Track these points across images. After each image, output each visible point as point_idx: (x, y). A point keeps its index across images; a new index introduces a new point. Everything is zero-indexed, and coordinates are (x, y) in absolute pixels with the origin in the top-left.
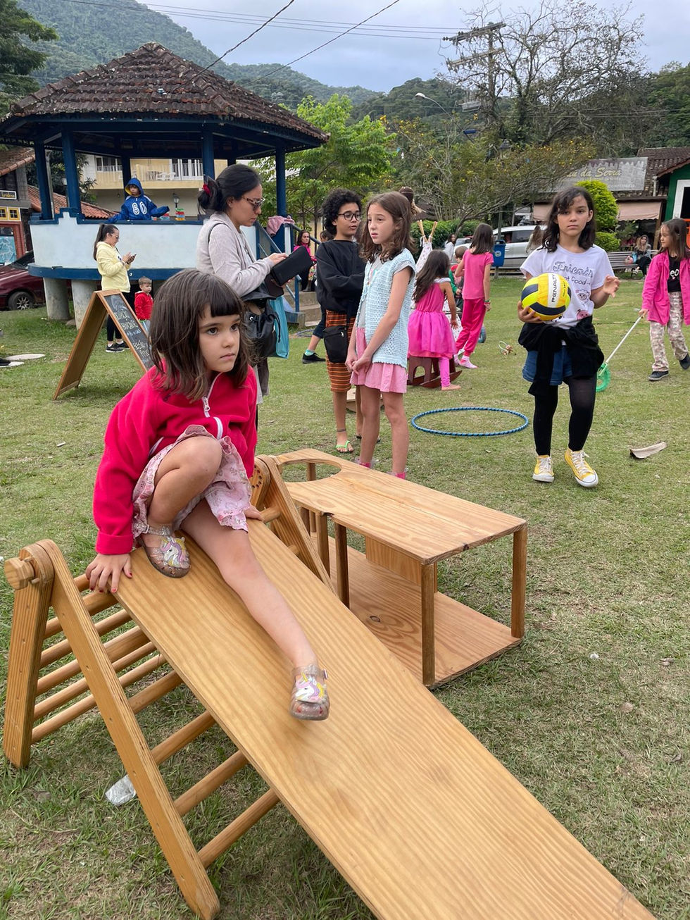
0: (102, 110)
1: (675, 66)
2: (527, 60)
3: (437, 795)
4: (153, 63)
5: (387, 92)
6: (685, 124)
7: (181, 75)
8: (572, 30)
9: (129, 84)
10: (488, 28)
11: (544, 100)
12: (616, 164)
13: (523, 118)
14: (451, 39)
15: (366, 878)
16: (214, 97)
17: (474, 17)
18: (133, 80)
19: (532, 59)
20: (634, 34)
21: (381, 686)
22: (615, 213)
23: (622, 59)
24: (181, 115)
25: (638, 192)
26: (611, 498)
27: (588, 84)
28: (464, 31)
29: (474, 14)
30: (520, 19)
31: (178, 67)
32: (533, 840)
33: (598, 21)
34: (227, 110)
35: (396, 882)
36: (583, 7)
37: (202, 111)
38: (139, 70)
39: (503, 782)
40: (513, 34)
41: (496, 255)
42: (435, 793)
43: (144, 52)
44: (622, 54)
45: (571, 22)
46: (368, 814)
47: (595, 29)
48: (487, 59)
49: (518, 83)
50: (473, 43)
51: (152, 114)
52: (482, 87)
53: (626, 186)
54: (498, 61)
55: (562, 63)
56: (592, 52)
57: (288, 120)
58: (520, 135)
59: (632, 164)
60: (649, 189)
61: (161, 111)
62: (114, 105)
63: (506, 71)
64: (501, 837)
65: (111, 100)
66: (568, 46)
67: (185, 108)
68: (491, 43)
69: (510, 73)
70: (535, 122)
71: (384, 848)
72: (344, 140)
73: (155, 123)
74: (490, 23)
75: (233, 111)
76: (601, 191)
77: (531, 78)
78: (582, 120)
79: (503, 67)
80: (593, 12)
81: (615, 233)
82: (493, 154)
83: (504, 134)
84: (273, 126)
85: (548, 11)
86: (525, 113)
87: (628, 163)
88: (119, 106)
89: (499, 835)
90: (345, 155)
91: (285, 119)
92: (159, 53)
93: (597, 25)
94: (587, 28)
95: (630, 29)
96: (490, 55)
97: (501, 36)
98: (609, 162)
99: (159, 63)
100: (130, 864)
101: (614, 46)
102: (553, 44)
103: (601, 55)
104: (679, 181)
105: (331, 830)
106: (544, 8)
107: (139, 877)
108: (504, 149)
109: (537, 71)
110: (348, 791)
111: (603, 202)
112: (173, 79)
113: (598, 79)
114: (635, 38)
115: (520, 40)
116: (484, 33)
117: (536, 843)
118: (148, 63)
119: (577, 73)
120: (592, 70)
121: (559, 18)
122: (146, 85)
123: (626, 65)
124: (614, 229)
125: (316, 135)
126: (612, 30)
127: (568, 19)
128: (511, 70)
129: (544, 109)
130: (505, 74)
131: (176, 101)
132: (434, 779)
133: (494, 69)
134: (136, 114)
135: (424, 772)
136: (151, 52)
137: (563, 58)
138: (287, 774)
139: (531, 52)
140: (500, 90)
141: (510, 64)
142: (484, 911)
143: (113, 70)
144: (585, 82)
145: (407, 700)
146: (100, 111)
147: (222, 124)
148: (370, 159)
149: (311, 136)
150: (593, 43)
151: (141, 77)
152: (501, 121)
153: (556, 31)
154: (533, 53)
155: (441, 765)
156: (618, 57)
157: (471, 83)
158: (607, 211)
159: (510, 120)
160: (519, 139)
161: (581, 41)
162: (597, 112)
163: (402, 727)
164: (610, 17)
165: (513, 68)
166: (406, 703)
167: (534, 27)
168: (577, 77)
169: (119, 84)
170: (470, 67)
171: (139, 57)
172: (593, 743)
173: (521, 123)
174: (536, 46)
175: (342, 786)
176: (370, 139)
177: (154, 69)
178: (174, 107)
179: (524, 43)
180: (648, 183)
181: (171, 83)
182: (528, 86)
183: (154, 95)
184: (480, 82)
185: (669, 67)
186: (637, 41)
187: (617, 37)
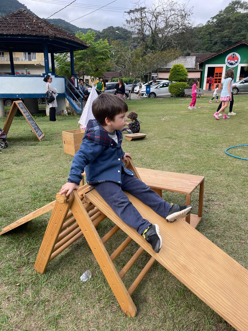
0: (5, 33)
1: (201, 25)
2: (155, 21)
3: (211, 264)
4: (23, 16)
5: (101, 31)
6: (205, 45)
7: (34, 21)
8: (169, 11)
9: (14, 24)
10: (140, 9)
11: (160, 36)
12: (185, 59)
13: (154, 41)
14: (127, 12)
15: (200, 292)
16: (48, 30)
17: (136, 5)
18: (16, 22)
19: (156, 20)
20: (190, 13)
21: (184, 230)
22: (187, 76)
23: (186, 22)
24: (36, 36)
25: (193, 68)
26: (215, 170)
27: (175, 30)
28: (132, 10)
29: (136, 3)
30: (152, 6)
31: (33, 18)
32: (242, 276)
33: (178, 8)
34: (54, 35)
35: (209, 292)
36: (173, 3)
37: (44, 35)
38: (17, 19)
39: (228, 258)
40: (149, 11)
41: (148, 90)
42: (211, 263)
43: (19, 12)
44: (186, 20)
45: (169, 8)
46: (194, 271)
47: (177, 11)
48: (140, 20)
49: (152, 29)
50: (135, 14)
51: (24, 35)
52: (139, 30)
53: (189, 66)
54: (144, 21)
55: (166, 23)
56: (176, 19)
57: (75, 39)
58: (153, 48)
59: (191, 58)
60: (196, 68)
61: (28, 34)
62: (10, 32)
63: (148, 25)
64: (233, 276)
65: (8, 30)
66: (168, 17)
67: (37, 33)
68: (141, 14)
69: (149, 25)
70: (158, 43)
71: (202, 281)
72: (94, 47)
73: (26, 39)
74: (141, 7)
75: (56, 35)
76: (182, 67)
77: (156, 27)
78: (174, 43)
79: (146, 23)
80: (176, 5)
81: (187, 83)
82: (145, 54)
83: (147, 47)
84: (70, 41)
85: (161, 4)
86: (154, 40)
87: (189, 58)
88: (11, 32)
89: (232, 275)
90: (94, 53)
91: (74, 39)
92: (25, 13)
93: (178, 10)
94: (174, 10)
95: (189, 11)
96: (141, 19)
97: (145, 12)
98: (183, 58)
99: (25, 16)
100: (97, 302)
101: (183, 17)
102: (163, 15)
103: (179, 20)
104: (206, 65)
105: (186, 277)
106: (160, 3)
107: (102, 306)
108: (149, 52)
109: (158, 25)
110: (186, 264)
111: (183, 72)
112: (31, 22)
113: (178, 28)
114: (191, 14)
115: (152, 14)
116: (139, 11)
117: (243, 277)
118: (21, 16)
119: (172, 26)
120: (176, 25)
121: (165, 6)
122: (21, 24)
123: (187, 24)
124: (186, 81)
125: (85, 45)
126: (183, 11)
127: (168, 7)
128: (149, 24)
129: (161, 39)
130: (147, 26)
131: (34, 30)
132: (209, 259)
133: (143, 24)
134: (18, 35)
135: (206, 257)
136: (22, 12)
137: (166, 21)
138: (167, 260)
139: (156, 18)
140: (145, 31)
141: (149, 22)
142: (236, 299)
143: (8, 19)
144: (174, 30)
145: (193, 234)
146: (4, 34)
147: (51, 40)
148: (103, 55)
149: (84, 45)
150: (176, 16)
151: (19, 21)
152: (146, 42)
153: (164, 11)
154: (156, 19)
155: (210, 255)
156: (185, 21)
157: (135, 28)
158: (184, 75)
159: (149, 42)
160: (153, 49)
161: (172, 15)
162: (178, 40)
163: (194, 243)
164: (182, 6)
165: (150, 23)
166: (193, 235)
167: (156, 9)
168: (171, 28)
169: (10, 24)
170: (134, 23)
171: (17, 14)
172: (240, 247)
173: (153, 43)
174: (158, 16)
175: (184, 263)
176: (104, 48)
177: (23, 19)
178: (33, 33)
179: (153, 15)
180: (196, 65)
181: (31, 24)
182: (155, 30)
183: (25, 28)
184: (138, 28)
185: (199, 25)
186: (191, 16)
187: (184, 14)
